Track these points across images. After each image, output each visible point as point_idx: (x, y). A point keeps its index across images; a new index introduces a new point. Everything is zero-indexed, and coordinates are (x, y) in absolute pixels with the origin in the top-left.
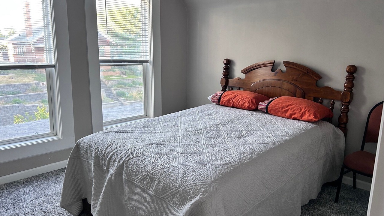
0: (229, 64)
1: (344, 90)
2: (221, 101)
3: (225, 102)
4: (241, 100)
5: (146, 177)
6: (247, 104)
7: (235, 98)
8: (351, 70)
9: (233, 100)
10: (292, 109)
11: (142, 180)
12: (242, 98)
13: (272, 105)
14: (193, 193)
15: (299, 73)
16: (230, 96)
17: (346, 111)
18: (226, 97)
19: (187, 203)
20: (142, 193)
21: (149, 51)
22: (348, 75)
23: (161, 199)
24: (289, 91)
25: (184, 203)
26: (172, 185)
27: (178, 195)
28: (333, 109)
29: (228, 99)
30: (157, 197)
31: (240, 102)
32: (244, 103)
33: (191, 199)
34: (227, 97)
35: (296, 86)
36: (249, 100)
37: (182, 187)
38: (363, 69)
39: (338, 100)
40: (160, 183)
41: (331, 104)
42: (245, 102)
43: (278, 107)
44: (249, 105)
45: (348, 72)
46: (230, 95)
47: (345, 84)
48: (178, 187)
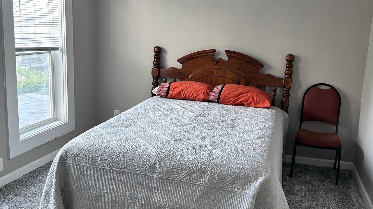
0: (159, 53)
1: (285, 77)
2: (170, 94)
3: (175, 95)
4: (195, 92)
5: (194, 171)
6: (203, 95)
7: (186, 90)
8: (291, 59)
9: (185, 92)
10: (243, 97)
11: (188, 175)
12: (195, 90)
13: (223, 95)
14: (256, 175)
15: (242, 62)
16: (181, 88)
17: (288, 96)
18: (175, 89)
19: (252, 185)
20: (189, 188)
21: (60, 36)
22: (288, 63)
23: (217, 189)
24: (233, 80)
25: (248, 186)
26: (230, 172)
27: (239, 180)
28: (275, 95)
29: (179, 91)
30: (212, 188)
31: (194, 94)
32: (198, 95)
33: (256, 181)
34: (177, 90)
35: (240, 75)
36: (203, 91)
37: (242, 173)
38: (299, 58)
39: (279, 86)
40: (214, 174)
41: (274, 90)
42: (200, 94)
43: (230, 97)
44: (205, 96)
45: (287, 60)
46: (179, 87)
47: (285, 72)
48: (238, 173)
